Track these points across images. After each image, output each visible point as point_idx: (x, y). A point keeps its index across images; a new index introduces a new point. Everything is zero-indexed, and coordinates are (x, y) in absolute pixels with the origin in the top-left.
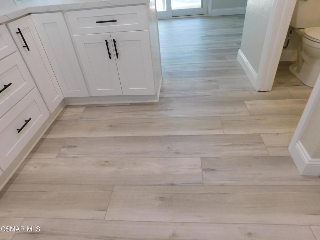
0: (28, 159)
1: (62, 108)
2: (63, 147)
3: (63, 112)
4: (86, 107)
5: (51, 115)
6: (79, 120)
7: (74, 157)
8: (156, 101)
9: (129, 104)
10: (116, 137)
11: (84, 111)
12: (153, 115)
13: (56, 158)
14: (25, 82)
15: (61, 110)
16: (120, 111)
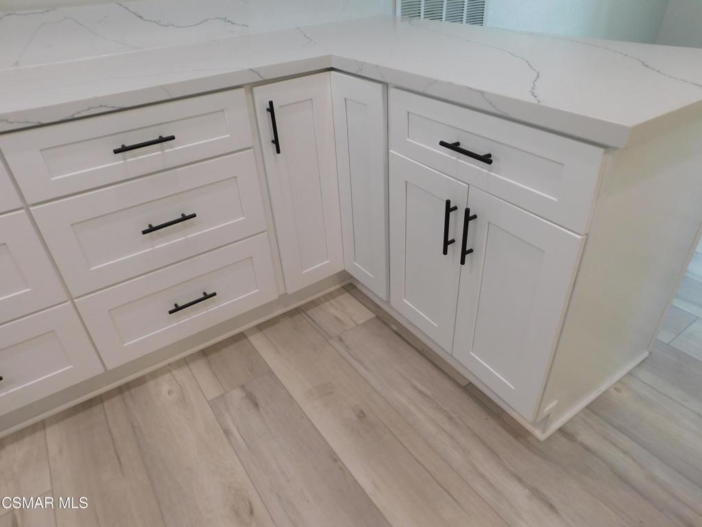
0: (185, 362)
1: (338, 286)
2: (243, 387)
3: (331, 296)
4: (377, 317)
5: (284, 298)
6: (331, 342)
7: (227, 432)
8: (540, 435)
9: (464, 384)
10: (336, 460)
11: (362, 324)
12: (482, 476)
13: (208, 402)
14: (243, 216)
15: (333, 289)
16: (423, 389)
